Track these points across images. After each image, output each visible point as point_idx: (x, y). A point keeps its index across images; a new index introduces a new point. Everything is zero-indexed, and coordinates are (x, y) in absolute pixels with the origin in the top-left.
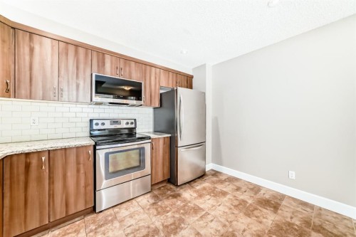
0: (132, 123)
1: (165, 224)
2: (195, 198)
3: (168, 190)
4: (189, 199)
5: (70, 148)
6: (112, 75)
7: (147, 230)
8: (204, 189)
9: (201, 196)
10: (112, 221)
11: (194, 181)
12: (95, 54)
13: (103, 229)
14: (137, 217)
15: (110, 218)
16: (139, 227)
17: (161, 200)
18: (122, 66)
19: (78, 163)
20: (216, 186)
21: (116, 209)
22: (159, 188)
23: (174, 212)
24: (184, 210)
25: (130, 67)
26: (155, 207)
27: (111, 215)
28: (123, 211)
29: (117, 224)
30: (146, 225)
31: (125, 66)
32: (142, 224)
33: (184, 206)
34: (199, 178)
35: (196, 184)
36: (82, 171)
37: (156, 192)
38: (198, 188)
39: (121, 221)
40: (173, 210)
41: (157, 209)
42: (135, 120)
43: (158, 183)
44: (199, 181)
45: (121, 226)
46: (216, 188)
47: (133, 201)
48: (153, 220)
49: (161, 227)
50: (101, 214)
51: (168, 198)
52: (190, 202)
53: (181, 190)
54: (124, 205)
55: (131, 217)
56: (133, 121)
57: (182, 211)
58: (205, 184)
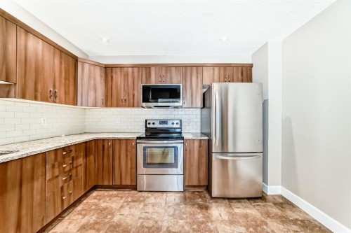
0: (177, 124)
1: (171, 228)
2: (223, 221)
3: (201, 197)
4: (213, 219)
5: (123, 140)
6: (156, 83)
7: (154, 223)
8: (246, 216)
9: (232, 222)
10: (141, 202)
11: (238, 199)
12: (144, 69)
13: (133, 204)
14: (156, 208)
15: (141, 199)
16: (151, 217)
17: (185, 204)
18: (164, 74)
19: (127, 151)
20: (269, 221)
21: (150, 194)
22: (193, 192)
23: (187, 223)
24: (199, 226)
25: (171, 72)
26: (176, 207)
27: (143, 197)
28: (152, 198)
29: (141, 206)
30: (157, 218)
31: (166, 73)
32: (155, 216)
33: (203, 223)
34: (249, 199)
35: (238, 205)
36: (129, 157)
37: (188, 194)
38: (237, 211)
39: (145, 205)
40: (188, 220)
41: (175, 210)
42: (181, 121)
43: (194, 186)
44: (247, 203)
45: (143, 209)
46: (266, 224)
47: (165, 194)
48: (165, 219)
49: (165, 229)
50: (140, 193)
51: (193, 205)
52: (212, 222)
53: (214, 204)
54: (156, 194)
55: (153, 206)
56: (179, 122)
57: (195, 226)
58: (253, 211)
